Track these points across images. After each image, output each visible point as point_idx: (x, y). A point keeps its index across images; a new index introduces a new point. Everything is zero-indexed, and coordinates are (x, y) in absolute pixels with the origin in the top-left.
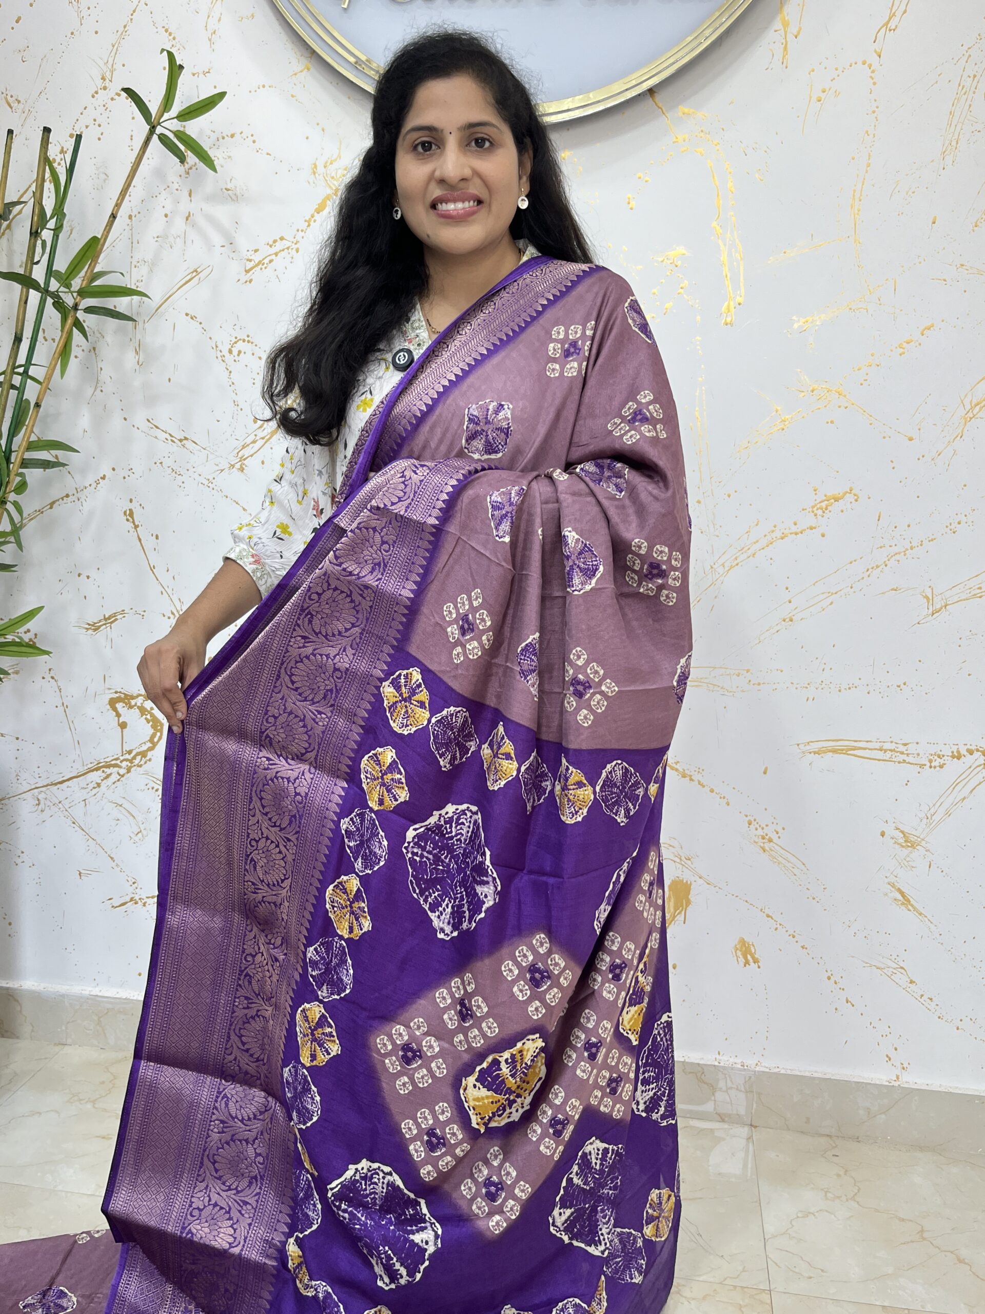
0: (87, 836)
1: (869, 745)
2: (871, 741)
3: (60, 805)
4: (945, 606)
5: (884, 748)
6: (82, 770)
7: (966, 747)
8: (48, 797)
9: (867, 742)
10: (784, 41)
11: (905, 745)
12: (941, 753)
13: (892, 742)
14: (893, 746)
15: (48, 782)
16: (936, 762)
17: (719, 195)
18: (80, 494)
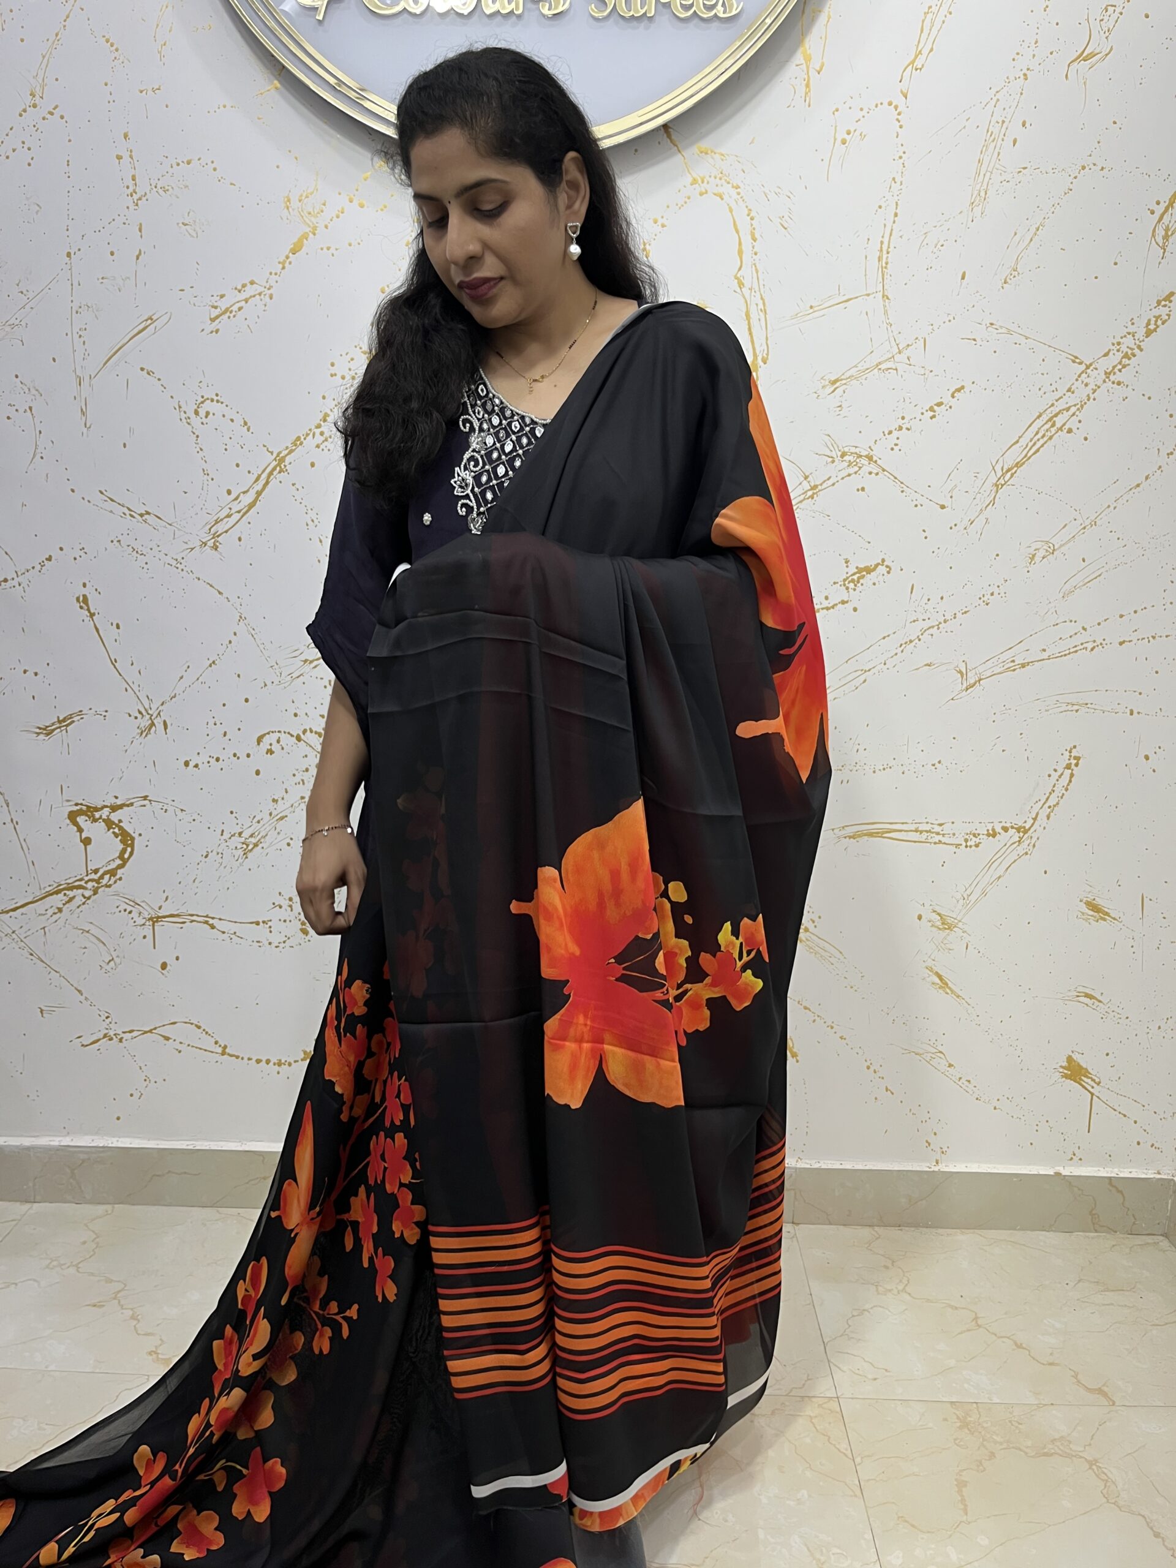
0: (48, 968)
1: (904, 827)
2: (906, 823)
3: (14, 936)
4: (980, 680)
5: (920, 829)
6: (39, 894)
7: (1001, 825)
9: (903, 823)
10: (806, 77)
11: (941, 825)
12: (976, 832)
13: (927, 823)
14: (928, 827)
16: (972, 840)
17: (740, 244)
18: (20, 579)
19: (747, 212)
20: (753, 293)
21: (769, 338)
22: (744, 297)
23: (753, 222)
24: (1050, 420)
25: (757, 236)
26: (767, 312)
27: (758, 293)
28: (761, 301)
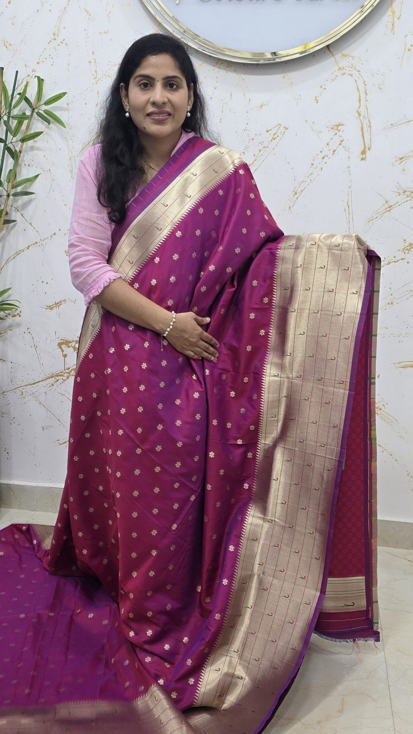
0: (47, 410)
3: (33, 395)
6: (44, 378)
8: (27, 391)
15: (28, 384)
17: (360, 96)
18: (43, 242)
19: (363, 82)
20: (365, 118)
21: (372, 139)
22: (361, 121)
23: (366, 87)
25: (367, 93)
26: (371, 127)
27: (367, 118)
28: (369, 122)
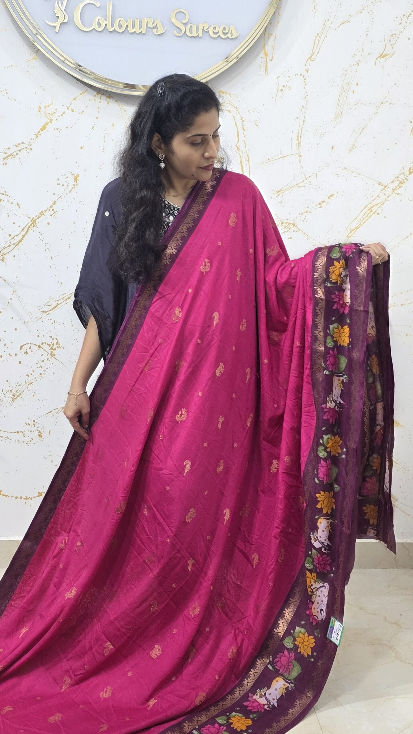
10: (265, 62)
17: (238, 132)
19: (241, 119)
20: (243, 153)
21: (251, 172)
22: (239, 154)
23: (243, 123)
24: (370, 209)
25: (245, 128)
26: (249, 160)
27: (246, 153)
28: (247, 156)
